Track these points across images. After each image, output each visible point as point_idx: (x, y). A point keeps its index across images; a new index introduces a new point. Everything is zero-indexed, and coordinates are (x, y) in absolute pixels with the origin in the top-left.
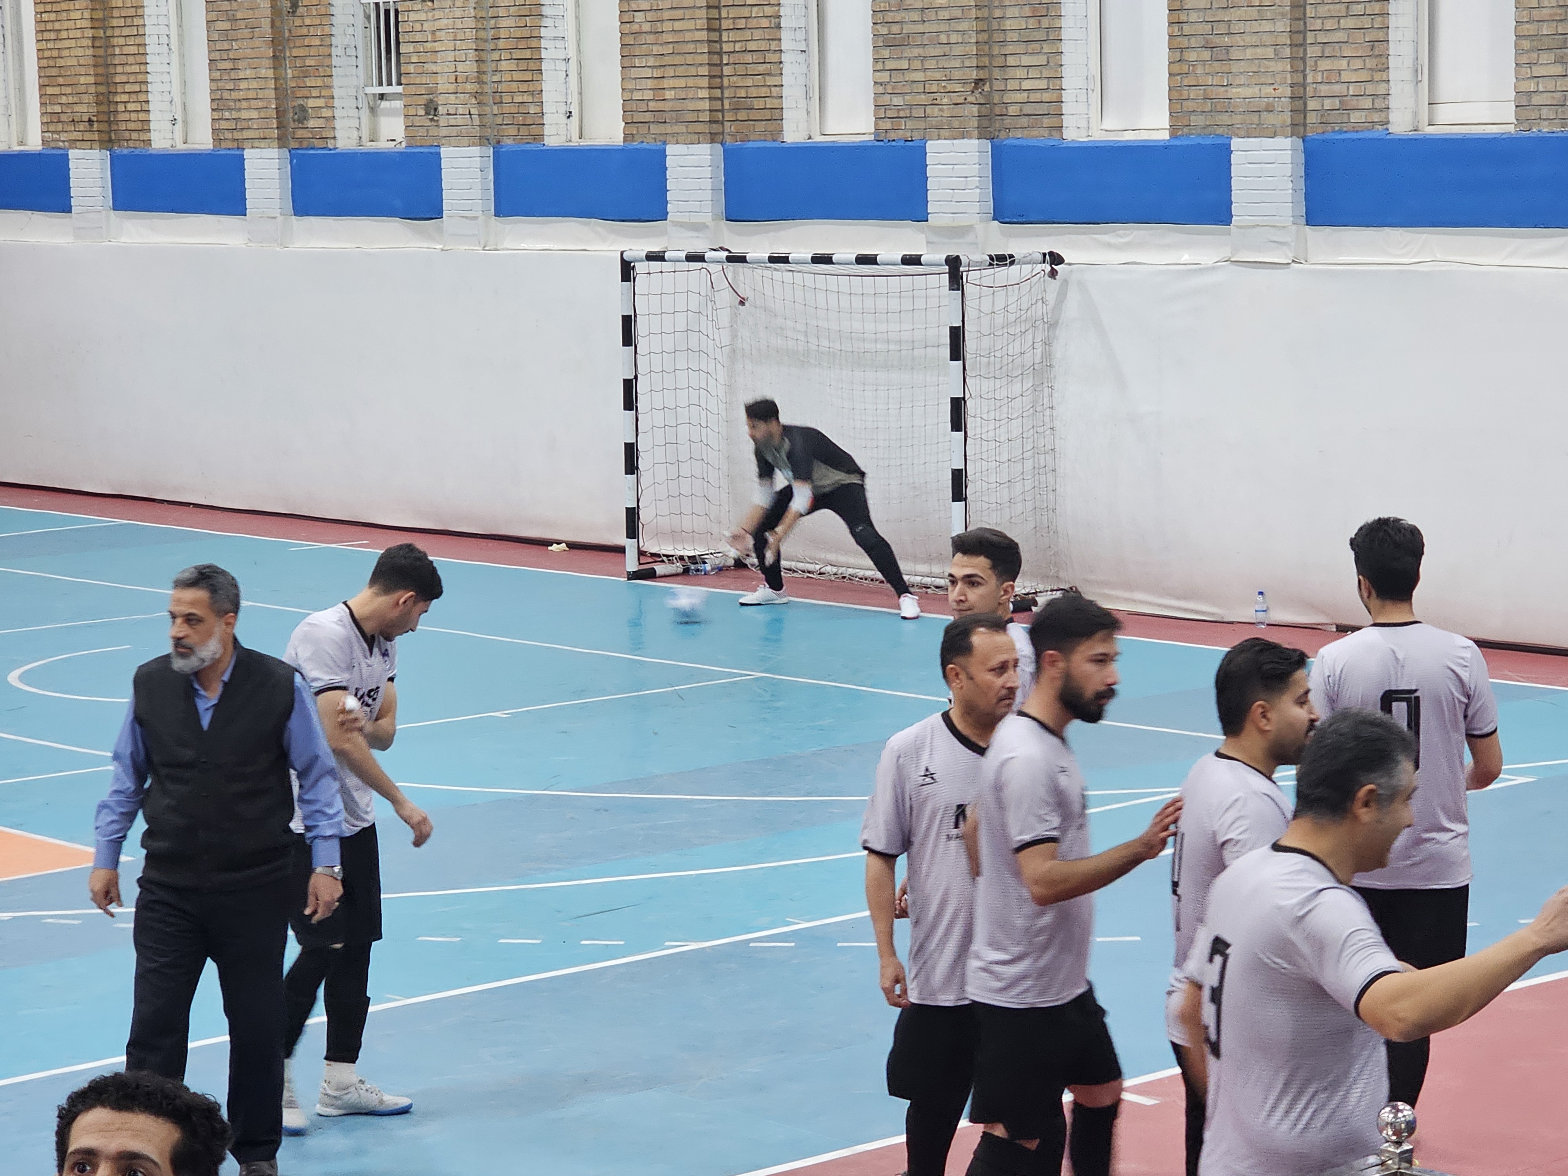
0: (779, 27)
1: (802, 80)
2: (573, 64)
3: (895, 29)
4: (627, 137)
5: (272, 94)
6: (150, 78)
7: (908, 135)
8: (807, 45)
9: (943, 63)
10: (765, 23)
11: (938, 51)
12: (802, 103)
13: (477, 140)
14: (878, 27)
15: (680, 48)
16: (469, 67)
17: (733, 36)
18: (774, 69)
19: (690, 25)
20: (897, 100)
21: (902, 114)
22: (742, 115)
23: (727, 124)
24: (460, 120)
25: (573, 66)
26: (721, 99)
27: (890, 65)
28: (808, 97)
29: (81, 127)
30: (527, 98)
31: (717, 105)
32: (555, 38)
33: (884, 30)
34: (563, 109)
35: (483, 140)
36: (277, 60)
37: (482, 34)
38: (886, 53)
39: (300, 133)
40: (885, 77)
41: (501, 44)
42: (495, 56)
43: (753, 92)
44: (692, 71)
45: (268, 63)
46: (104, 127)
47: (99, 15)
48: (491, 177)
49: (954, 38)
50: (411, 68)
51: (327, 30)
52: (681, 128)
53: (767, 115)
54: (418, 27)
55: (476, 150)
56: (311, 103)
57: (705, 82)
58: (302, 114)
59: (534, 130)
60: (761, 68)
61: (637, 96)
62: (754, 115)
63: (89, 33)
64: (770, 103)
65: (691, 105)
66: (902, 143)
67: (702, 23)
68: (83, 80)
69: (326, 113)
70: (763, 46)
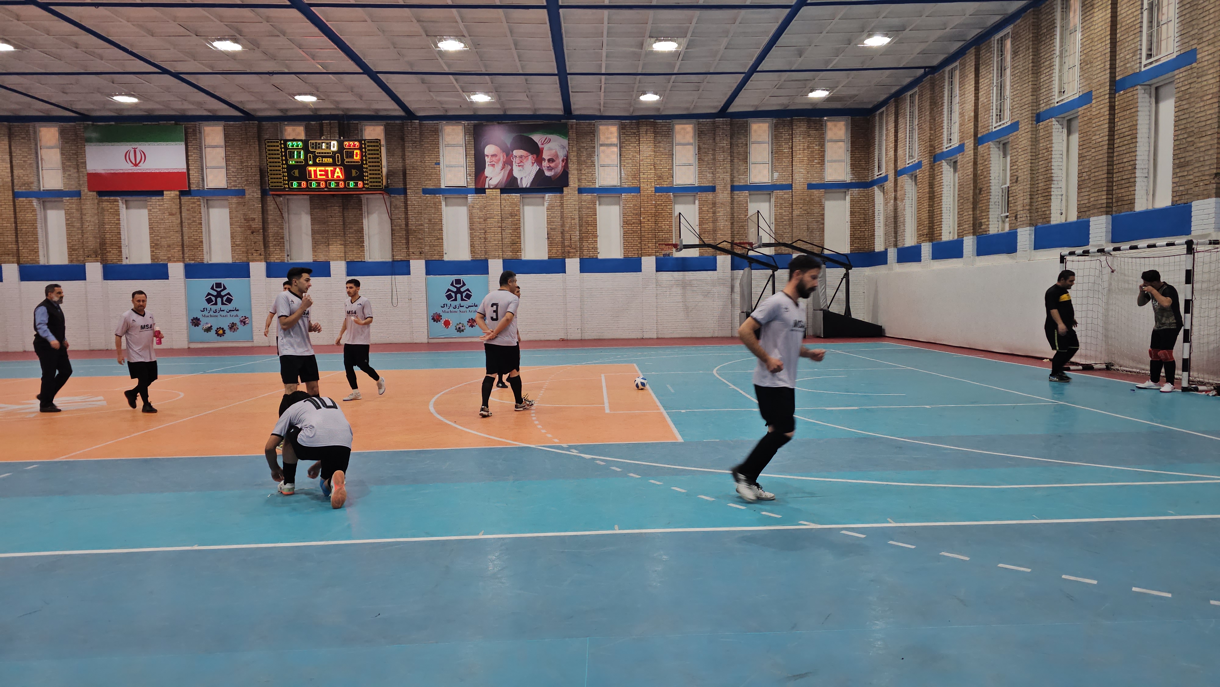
0: (1135, 168)
1: (1145, 188)
2: (1064, 196)
3: (1182, 160)
4: (1078, 217)
5: (972, 219)
6: (943, 220)
7: (1186, 201)
8: (1148, 174)
9: (1202, 169)
10: (1130, 168)
11: (1200, 164)
12: (1145, 197)
13: (1028, 225)
14: (1175, 161)
15: (1097, 182)
16: (1027, 201)
17: (1118, 175)
18: (1132, 184)
19: (1101, 173)
20: (1181, 188)
21: (1183, 193)
22: (1119, 204)
23: (1114, 208)
24: (1023, 219)
25: (1064, 197)
26: (1112, 199)
27: (1179, 175)
28: (1147, 194)
29: (925, 236)
30: (1046, 209)
31: (1110, 201)
32: (1057, 188)
33: (1177, 162)
34: (1059, 212)
35: (1031, 225)
36: (974, 209)
37: (1032, 190)
38: (1178, 170)
39: (980, 230)
40: (1177, 180)
41: (1039, 192)
42: (1037, 196)
43: (1124, 194)
44: (1101, 189)
45: (971, 210)
46: (931, 236)
47: (931, 203)
48: (1033, 237)
49: (1206, 158)
50: (1012, 205)
51: (989, 197)
52: (1096, 211)
53: (1129, 202)
54: (1014, 191)
55: (1028, 228)
56: (983, 221)
57: (1105, 193)
58: (981, 224)
59: (1048, 219)
60: (1128, 185)
61: (1082, 202)
62: (1124, 203)
63: (928, 209)
64: (1130, 197)
65: (1100, 202)
66: (1183, 205)
67: (1105, 171)
68: (926, 223)
69: (987, 223)
70: (1129, 176)
